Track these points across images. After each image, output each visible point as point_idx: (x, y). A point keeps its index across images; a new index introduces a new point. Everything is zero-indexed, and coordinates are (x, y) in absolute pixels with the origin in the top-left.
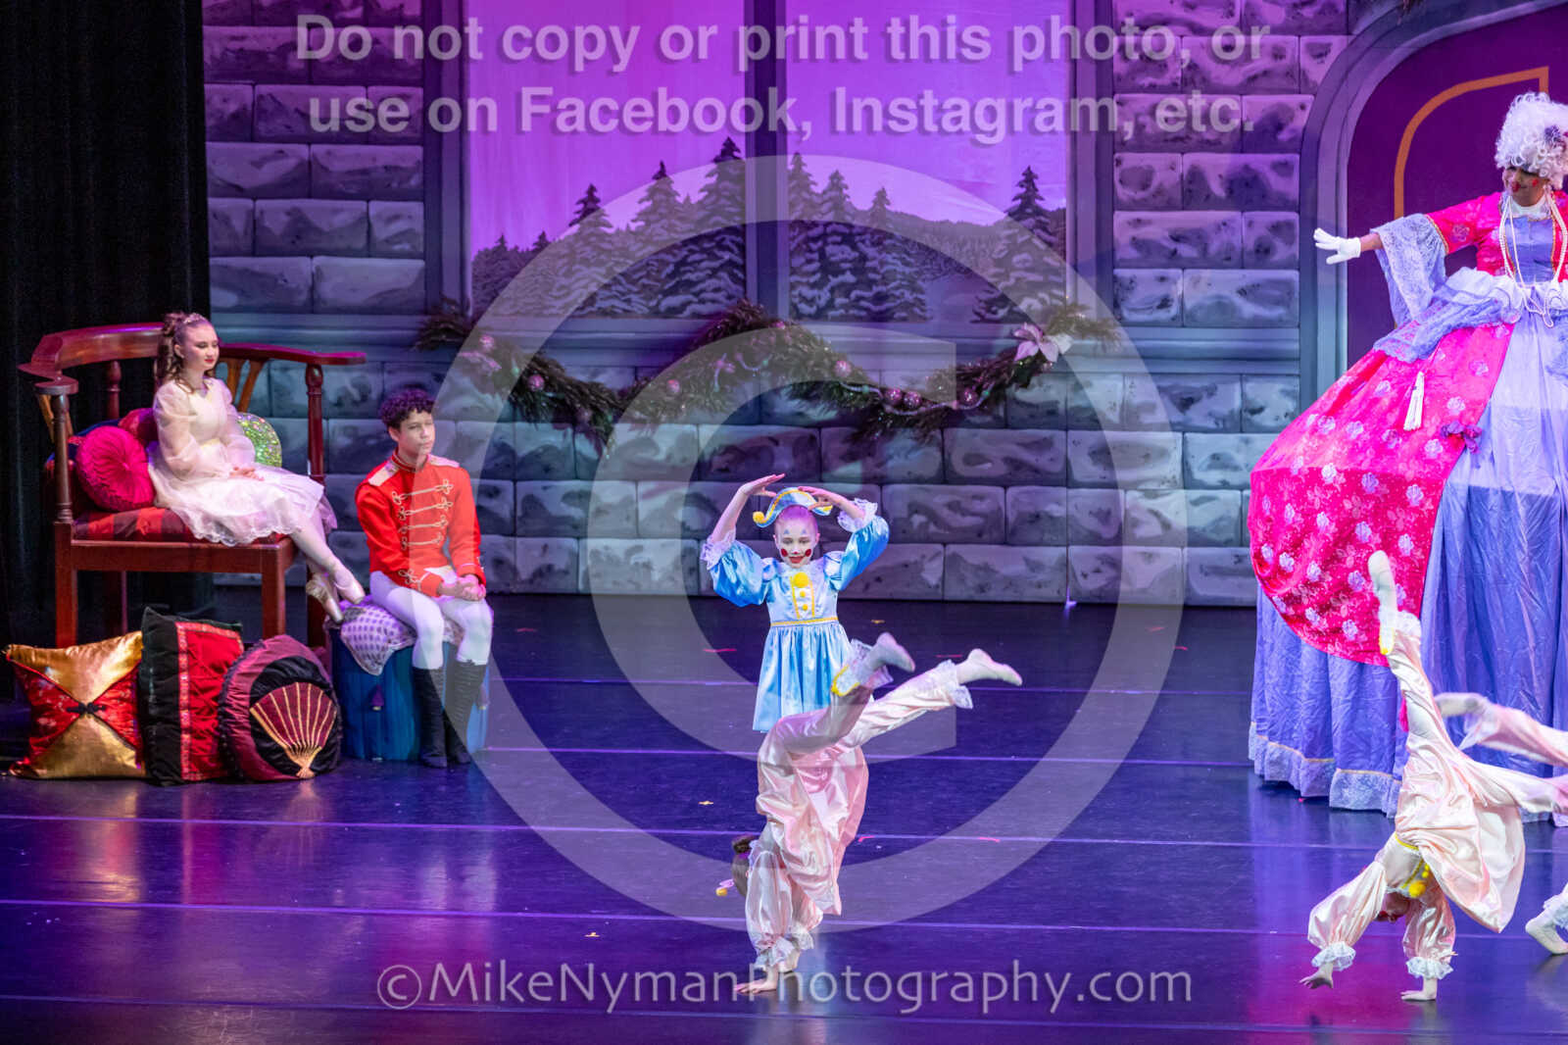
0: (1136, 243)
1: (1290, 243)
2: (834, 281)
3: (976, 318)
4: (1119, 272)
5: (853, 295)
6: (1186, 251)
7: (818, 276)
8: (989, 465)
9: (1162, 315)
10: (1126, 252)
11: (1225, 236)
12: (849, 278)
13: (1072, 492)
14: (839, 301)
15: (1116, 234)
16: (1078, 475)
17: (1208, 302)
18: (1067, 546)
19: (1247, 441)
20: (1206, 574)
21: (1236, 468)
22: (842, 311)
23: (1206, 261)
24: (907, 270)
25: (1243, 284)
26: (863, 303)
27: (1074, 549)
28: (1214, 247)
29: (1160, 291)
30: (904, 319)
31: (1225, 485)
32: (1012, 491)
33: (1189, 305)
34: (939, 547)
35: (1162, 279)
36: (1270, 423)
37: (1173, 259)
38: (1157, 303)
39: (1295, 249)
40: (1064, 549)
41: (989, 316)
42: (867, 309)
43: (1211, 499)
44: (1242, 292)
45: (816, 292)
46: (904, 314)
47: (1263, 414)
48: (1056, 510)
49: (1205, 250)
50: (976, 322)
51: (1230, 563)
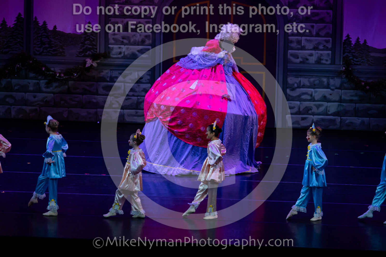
0: (113, 39)
1: (149, 40)
2: (44, 46)
3: (77, 56)
4: (110, 46)
5: (48, 50)
6: (125, 41)
7: (40, 45)
8: (79, 90)
9: (120, 56)
10: (111, 41)
11: (134, 38)
12: (47, 46)
13: (98, 96)
14: (45, 51)
15: (109, 37)
16: (99, 92)
17: (131, 53)
18: (97, 109)
19: (139, 86)
20: (129, 116)
21: (136, 92)
22: (45, 53)
23: (130, 44)
24: (61, 44)
25: (139, 49)
26: (51, 52)
27: (98, 110)
28: (132, 40)
29: (119, 50)
30: (60, 56)
31: (133, 96)
32: (84, 96)
33: (126, 54)
34: (67, 109)
35: (120, 48)
36: (144, 82)
37: (122, 43)
38: (119, 53)
39: (151, 41)
40: (96, 110)
41: (79, 55)
42: (51, 53)
43: (130, 99)
44: (138, 51)
45: (39, 49)
46: (59, 55)
47: (143, 79)
48: (94, 101)
49: (130, 41)
50: (76, 57)
51: (134, 113)
